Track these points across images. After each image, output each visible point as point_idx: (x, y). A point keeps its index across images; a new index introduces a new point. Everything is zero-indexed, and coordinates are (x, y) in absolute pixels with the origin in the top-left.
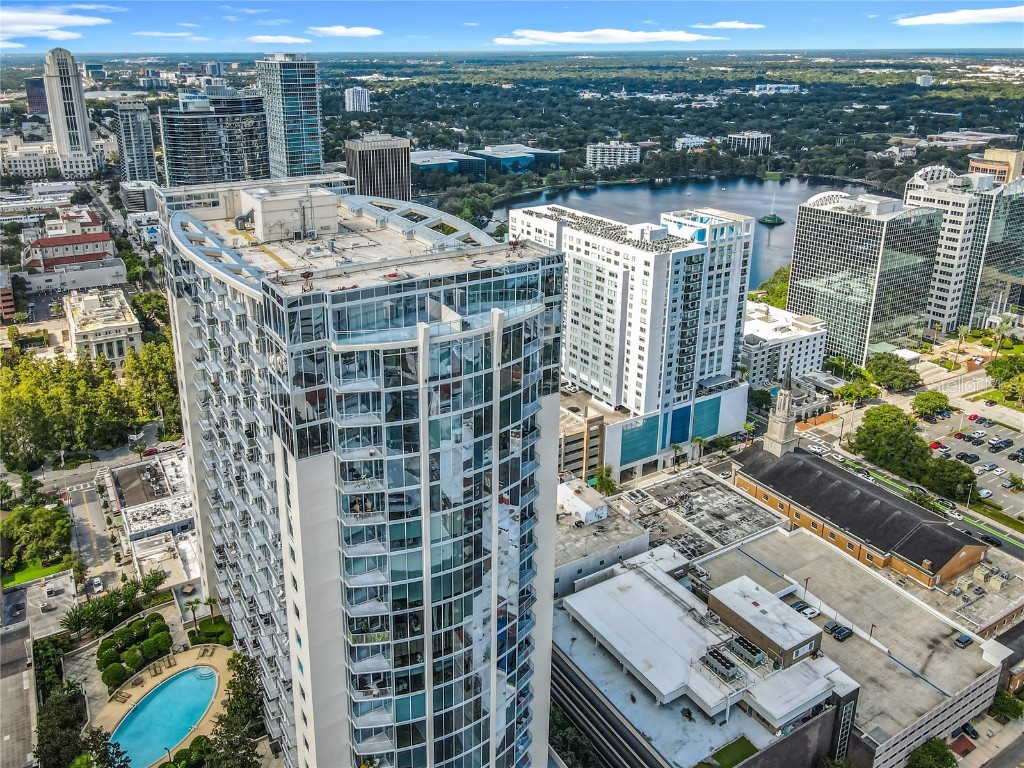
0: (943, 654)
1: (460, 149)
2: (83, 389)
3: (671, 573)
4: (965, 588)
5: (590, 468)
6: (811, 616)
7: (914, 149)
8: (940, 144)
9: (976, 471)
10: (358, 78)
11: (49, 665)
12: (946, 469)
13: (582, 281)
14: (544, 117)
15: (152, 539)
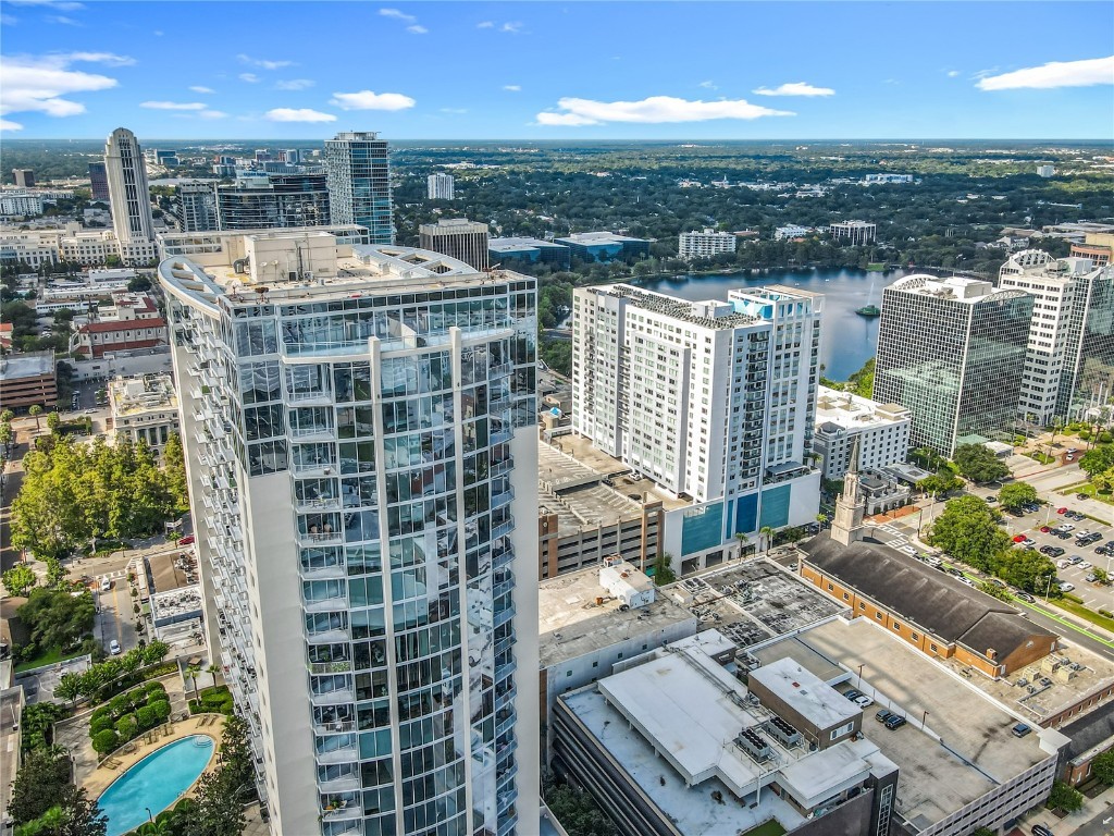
0: (998, 743)
1: (546, 237)
2: (118, 473)
3: (715, 657)
4: (1031, 679)
5: (648, 557)
6: (864, 704)
7: (1027, 239)
8: (1054, 235)
9: (1059, 564)
10: (446, 166)
11: (37, 730)
12: (1024, 561)
13: (644, 361)
14: (638, 206)
15: (178, 625)
